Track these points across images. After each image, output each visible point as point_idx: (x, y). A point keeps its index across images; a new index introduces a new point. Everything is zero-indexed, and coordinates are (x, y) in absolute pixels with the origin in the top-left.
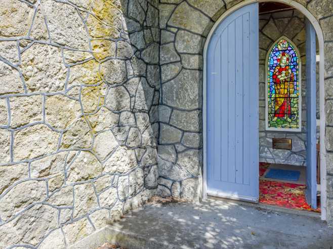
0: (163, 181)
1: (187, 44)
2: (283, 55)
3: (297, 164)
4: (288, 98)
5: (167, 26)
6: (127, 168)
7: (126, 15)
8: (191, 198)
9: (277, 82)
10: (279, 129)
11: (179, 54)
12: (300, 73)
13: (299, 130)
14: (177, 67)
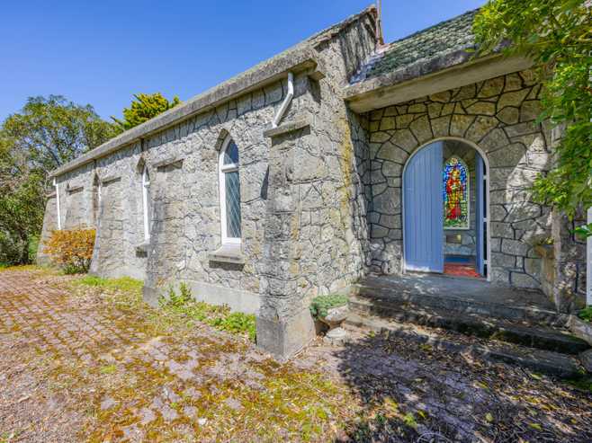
0: (375, 262)
1: (390, 170)
2: (455, 170)
3: (467, 254)
4: (458, 203)
5: (376, 158)
6: (357, 252)
7: (356, 155)
8: (396, 271)
9: (449, 191)
10: (451, 228)
11: (385, 177)
12: (468, 184)
13: (468, 228)
14: (384, 186)
